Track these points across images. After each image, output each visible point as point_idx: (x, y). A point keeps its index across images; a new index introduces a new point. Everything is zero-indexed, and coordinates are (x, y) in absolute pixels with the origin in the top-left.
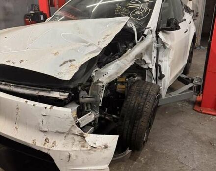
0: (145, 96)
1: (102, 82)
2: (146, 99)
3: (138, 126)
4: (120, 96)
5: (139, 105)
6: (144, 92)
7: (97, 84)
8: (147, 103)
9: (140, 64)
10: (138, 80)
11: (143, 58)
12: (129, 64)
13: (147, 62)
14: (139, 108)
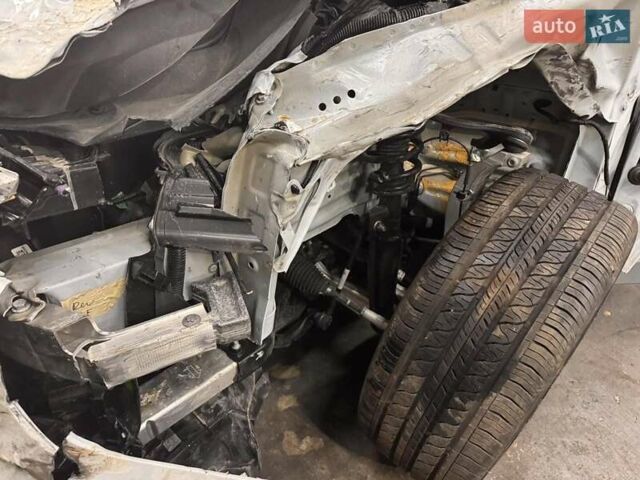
0: (549, 269)
1: (301, 145)
2: (550, 292)
3: (464, 426)
4: (430, 221)
5: (500, 314)
6: (546, 246)
7: (272, 151)
8: (554, 315)
9: (563, 85)
10: (527, 170)
11: (586, 55)
12: (501, 56)
13: (600, 83)
14: (498, 332)
